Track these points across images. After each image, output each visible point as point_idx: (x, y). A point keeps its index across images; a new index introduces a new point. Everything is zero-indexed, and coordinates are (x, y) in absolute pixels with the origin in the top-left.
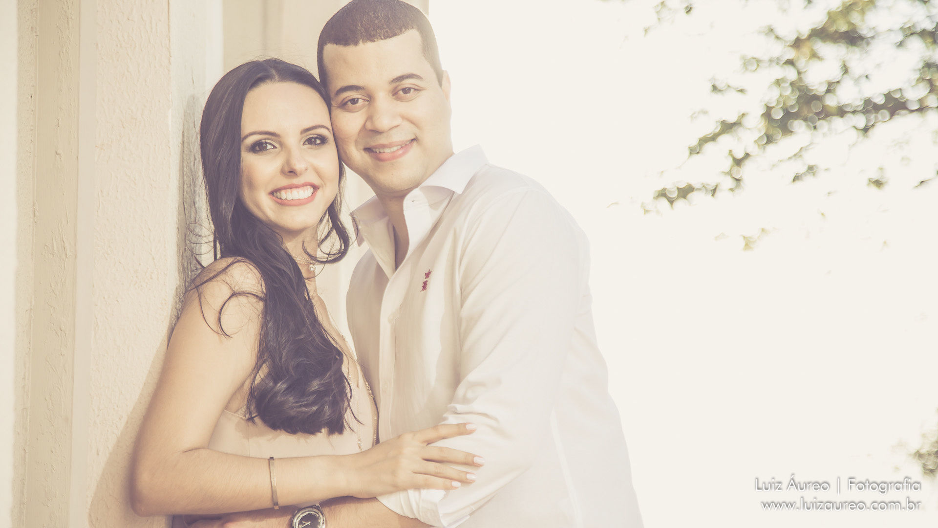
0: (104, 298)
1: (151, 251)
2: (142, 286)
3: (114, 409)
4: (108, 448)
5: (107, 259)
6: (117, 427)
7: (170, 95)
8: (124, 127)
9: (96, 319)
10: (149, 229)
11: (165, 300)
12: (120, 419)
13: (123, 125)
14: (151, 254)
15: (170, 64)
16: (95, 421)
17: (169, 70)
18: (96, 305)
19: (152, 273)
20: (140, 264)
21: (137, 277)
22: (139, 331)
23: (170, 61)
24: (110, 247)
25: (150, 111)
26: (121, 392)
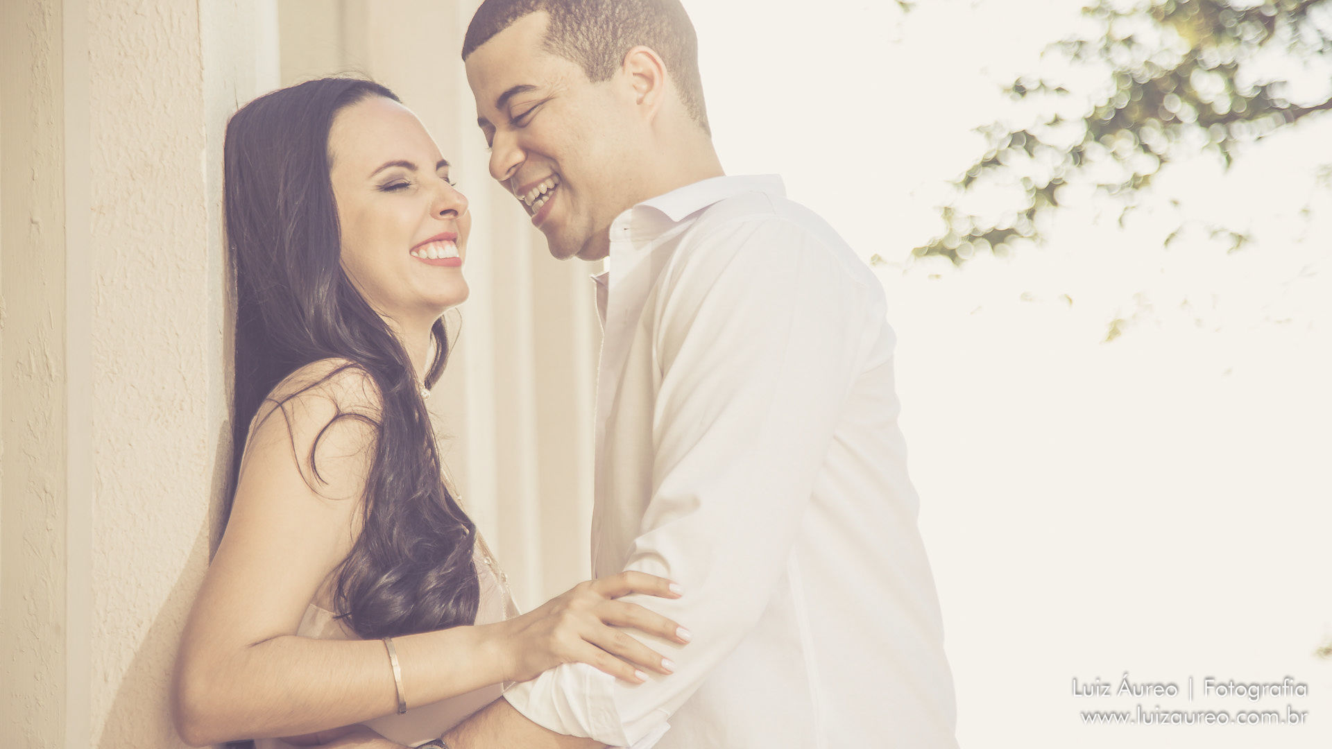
0: (110, 441)
1: (180, 367)
2: (167, 421)
3: (129, 610)
4: (121, 670)
5: (112, 382)
6: (134, 637)
7: (204, 128)
8: (133, 179)
9: (99, 473)
10: (177, 334)
11: (204, 442)
12: (139, 626)
13: (131, 176)
14: (180, 372)
15: (202, 80)
16: (100, 630)
17: (200, 90)
18: (98, 453)
19: (183, 401)
20: (163, 388)
21: (159, 407)
22: (165, 490)
23: (201, 76)
24: (117, 362)
25: (174, 153)
26: (140, 585)
